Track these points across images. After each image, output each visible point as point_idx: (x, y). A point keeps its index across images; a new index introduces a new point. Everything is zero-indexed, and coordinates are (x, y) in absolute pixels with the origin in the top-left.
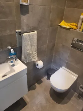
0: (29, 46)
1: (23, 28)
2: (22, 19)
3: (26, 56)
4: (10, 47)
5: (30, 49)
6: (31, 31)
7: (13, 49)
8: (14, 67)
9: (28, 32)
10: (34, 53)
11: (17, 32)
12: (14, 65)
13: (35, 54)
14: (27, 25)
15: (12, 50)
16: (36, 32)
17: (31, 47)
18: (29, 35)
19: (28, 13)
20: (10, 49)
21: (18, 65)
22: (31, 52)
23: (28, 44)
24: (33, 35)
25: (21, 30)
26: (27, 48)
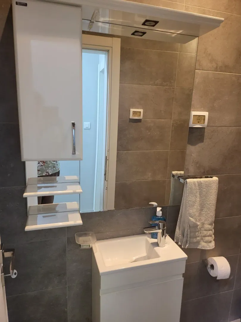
0: (197, 206)
1: (188, 169)
2: (188, 152)
3: (186, 230)
4: (155, 204)
5: (197, 214)
6: (204, 176)
7: (161, 208)
8: (156, 249)
9: (196, 178)
10: (207, 226)
11: (173, 176)
12: (157, 244)
13: (209, 230)
14: (197, 163)
15: (159, 209)
16: (215, 179)
17: (201, 210)
18: (200, 184)
19: (202, 141)
20: (156, 208)
21: (167, 247)
22: (198, 223)
23: (194, 202)
24: (208, 185)
25: (182, 172)
26: (191, 211)
